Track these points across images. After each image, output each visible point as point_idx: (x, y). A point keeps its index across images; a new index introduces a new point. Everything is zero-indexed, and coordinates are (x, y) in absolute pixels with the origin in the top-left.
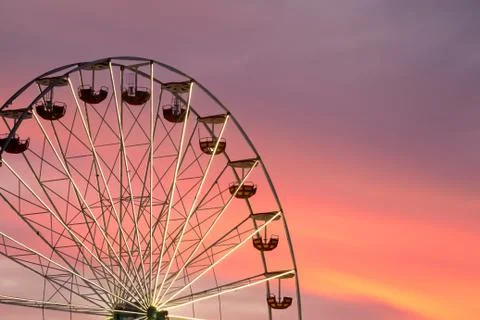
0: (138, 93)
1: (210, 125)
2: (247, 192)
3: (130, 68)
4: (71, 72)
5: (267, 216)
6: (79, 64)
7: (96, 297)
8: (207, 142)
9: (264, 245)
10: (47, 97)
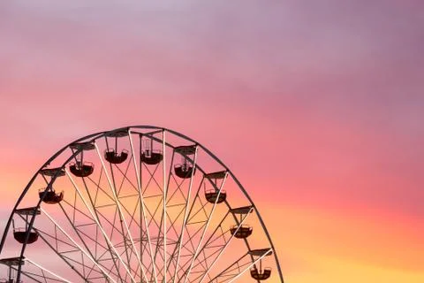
0: (153, 154)
1: (213, 180)
2: (244, 233)
3: (147, 135)
4: (97, 138)
6: (105, 132)
8: (211, 194)
9: (259, 276)
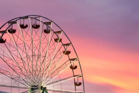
0: (36, 25)
1: (57, 34)
2: (68, 53)
3: (34, 18)
4: (18, 20)
5: (74, 60)
6: (20, 18)
7: (26, 83)
8: (56, 39)
9: (73, 68)
10: (11, 27)
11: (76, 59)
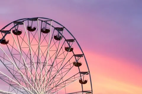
3: (44, 21)
5: (84, 73)
6: (28, 19)
8: (67, 48)
9: (83, 82)
10: (16, 27)
11: (87, 72)
